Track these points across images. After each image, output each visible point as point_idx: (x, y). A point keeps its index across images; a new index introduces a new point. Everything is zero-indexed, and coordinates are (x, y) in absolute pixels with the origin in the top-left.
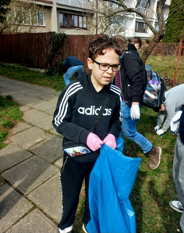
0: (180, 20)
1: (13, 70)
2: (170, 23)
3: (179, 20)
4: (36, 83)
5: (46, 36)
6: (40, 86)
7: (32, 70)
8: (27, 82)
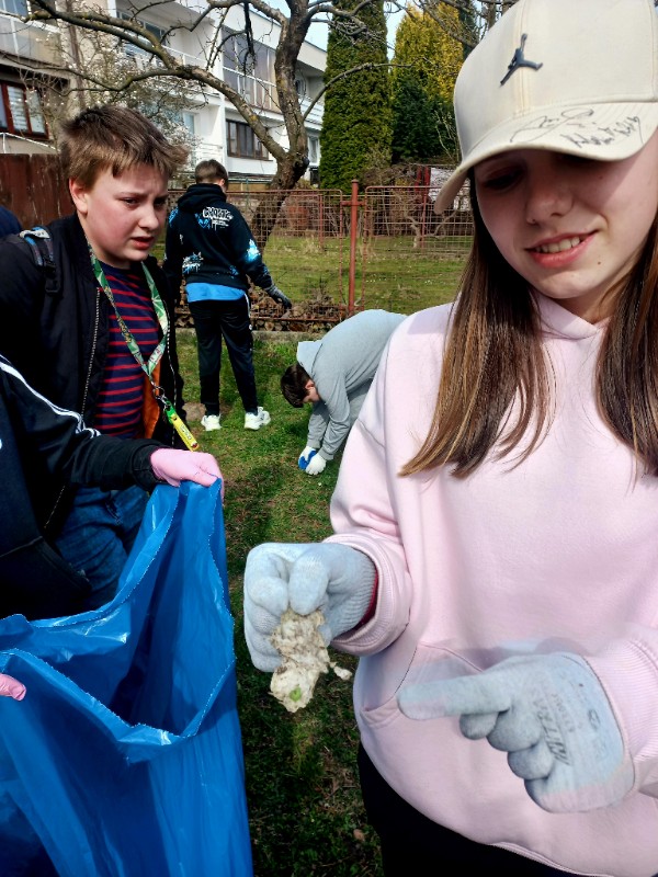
0: (359, 121)
2: (331, 129)
3: (356, 123)
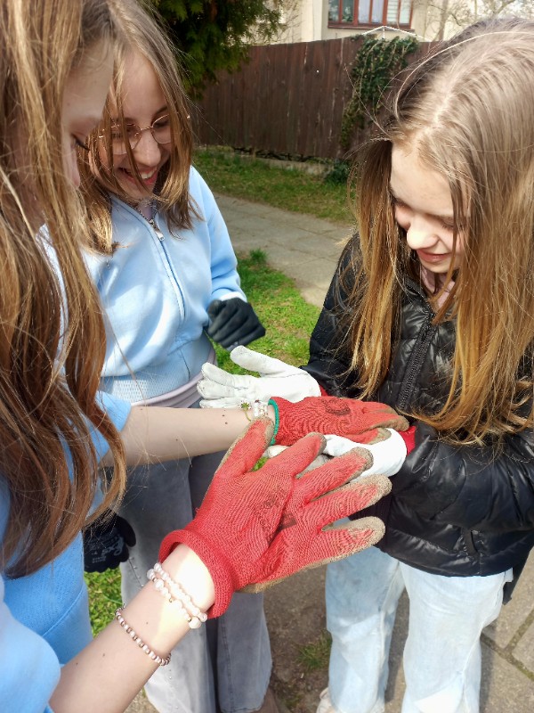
1: (220, 168)
4: (306, 210)
5: (339, 51)
6: (322, 221)
7: (280, 167)
8: (275, 206)
